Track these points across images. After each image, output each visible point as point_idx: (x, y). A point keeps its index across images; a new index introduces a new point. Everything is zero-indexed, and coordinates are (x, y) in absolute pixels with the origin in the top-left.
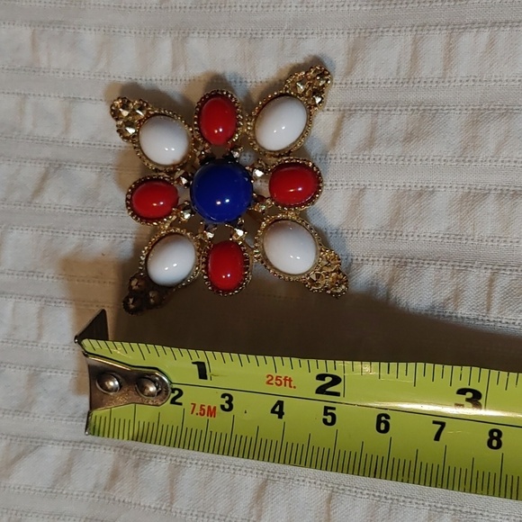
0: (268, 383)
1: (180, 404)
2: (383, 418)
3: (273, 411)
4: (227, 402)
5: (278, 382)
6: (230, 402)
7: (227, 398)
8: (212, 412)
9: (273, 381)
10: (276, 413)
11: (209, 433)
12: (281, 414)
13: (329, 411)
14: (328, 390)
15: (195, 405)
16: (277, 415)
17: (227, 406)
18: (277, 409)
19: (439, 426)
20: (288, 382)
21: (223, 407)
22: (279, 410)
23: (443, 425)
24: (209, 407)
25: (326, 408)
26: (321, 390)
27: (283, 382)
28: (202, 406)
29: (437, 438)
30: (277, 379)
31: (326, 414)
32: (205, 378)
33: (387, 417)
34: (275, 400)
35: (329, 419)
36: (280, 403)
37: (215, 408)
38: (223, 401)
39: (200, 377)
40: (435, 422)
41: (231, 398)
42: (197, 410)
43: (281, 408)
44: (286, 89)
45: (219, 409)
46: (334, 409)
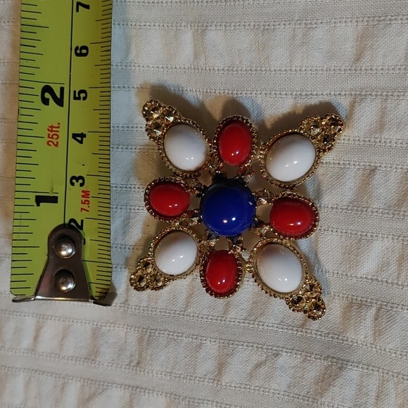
0: (57, 145)
1: (82, 221)
2: (78, 52)
3: (81, 142)
4: (77, 181)
5: (55, 137)
6: (77, 179)
7: (74, 181)
8: (86, 194)
9: (55, 141)
10: (82, 139)
11: (101, 196)
12: (83, 136)
13: (77, 96)
14: (59, 97)
15: (82, 209)
16: (84, 139)
17: (81, 181)
18: (79, 139)
19: (80, 7)
20: (54, 129)
21: (82, 185)
22: (79, 137)
23: (79, 4)
24: (83, 196)
25: (75, 98)
26: (60, 102)
27: (54, 133)
28: (82, 203)
29: (87, 7)
30: (52, 138)
31: (79, 98)
32: (57, 198)
33: (77, 48)
34: (71, 140)
35: (82, 95)
36: (75, 136)
37: (83, 191)
38: (77, 184)
39: (56, 202)
40: (77, 10)
41: (73, 178)
42: (85, 206)
43: (78, 135)
44: (301, 129)
45: (83, 188)
46: (75, 92)
